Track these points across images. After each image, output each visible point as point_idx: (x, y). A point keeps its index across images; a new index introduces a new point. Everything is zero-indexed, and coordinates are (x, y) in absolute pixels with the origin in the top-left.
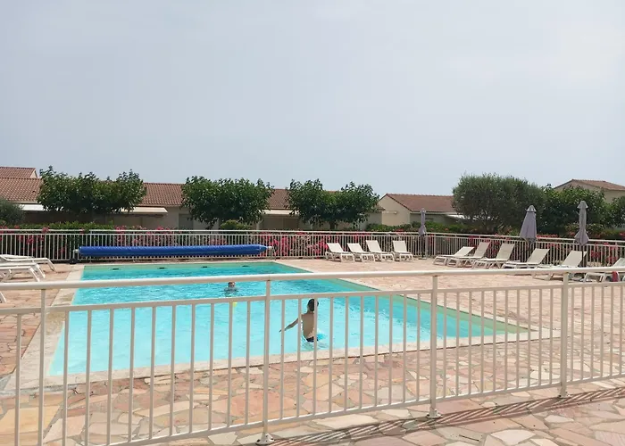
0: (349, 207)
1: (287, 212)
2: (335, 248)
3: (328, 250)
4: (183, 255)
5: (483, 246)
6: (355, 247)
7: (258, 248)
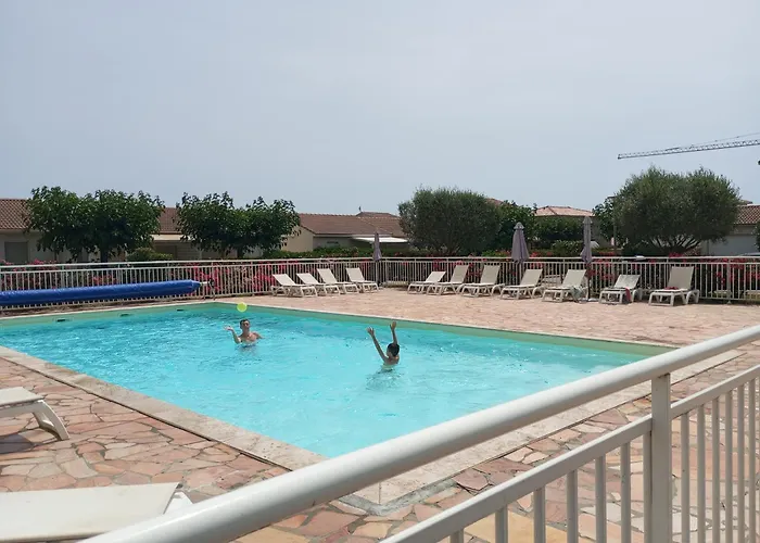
0: (265, 228)
1: (178, 237)
2: (284, 280)
3: (278, 284)
4: (76, 300)
5: (461, 271)
6: (307, 278)
7: (190, 284)
